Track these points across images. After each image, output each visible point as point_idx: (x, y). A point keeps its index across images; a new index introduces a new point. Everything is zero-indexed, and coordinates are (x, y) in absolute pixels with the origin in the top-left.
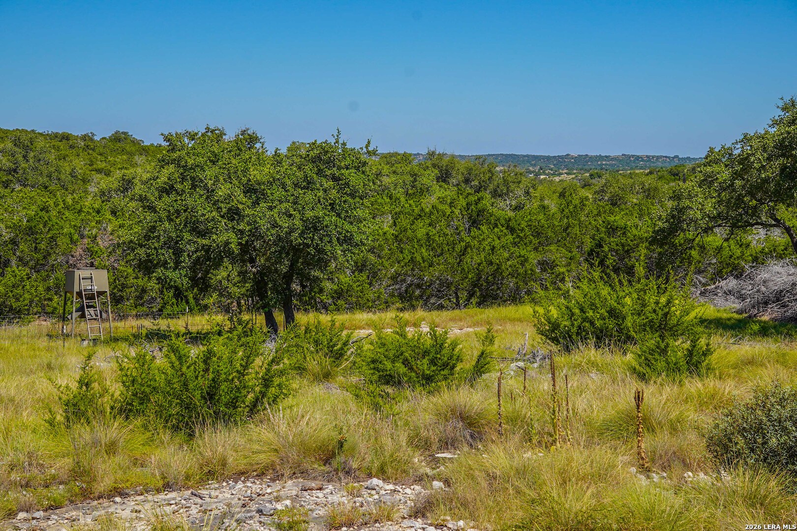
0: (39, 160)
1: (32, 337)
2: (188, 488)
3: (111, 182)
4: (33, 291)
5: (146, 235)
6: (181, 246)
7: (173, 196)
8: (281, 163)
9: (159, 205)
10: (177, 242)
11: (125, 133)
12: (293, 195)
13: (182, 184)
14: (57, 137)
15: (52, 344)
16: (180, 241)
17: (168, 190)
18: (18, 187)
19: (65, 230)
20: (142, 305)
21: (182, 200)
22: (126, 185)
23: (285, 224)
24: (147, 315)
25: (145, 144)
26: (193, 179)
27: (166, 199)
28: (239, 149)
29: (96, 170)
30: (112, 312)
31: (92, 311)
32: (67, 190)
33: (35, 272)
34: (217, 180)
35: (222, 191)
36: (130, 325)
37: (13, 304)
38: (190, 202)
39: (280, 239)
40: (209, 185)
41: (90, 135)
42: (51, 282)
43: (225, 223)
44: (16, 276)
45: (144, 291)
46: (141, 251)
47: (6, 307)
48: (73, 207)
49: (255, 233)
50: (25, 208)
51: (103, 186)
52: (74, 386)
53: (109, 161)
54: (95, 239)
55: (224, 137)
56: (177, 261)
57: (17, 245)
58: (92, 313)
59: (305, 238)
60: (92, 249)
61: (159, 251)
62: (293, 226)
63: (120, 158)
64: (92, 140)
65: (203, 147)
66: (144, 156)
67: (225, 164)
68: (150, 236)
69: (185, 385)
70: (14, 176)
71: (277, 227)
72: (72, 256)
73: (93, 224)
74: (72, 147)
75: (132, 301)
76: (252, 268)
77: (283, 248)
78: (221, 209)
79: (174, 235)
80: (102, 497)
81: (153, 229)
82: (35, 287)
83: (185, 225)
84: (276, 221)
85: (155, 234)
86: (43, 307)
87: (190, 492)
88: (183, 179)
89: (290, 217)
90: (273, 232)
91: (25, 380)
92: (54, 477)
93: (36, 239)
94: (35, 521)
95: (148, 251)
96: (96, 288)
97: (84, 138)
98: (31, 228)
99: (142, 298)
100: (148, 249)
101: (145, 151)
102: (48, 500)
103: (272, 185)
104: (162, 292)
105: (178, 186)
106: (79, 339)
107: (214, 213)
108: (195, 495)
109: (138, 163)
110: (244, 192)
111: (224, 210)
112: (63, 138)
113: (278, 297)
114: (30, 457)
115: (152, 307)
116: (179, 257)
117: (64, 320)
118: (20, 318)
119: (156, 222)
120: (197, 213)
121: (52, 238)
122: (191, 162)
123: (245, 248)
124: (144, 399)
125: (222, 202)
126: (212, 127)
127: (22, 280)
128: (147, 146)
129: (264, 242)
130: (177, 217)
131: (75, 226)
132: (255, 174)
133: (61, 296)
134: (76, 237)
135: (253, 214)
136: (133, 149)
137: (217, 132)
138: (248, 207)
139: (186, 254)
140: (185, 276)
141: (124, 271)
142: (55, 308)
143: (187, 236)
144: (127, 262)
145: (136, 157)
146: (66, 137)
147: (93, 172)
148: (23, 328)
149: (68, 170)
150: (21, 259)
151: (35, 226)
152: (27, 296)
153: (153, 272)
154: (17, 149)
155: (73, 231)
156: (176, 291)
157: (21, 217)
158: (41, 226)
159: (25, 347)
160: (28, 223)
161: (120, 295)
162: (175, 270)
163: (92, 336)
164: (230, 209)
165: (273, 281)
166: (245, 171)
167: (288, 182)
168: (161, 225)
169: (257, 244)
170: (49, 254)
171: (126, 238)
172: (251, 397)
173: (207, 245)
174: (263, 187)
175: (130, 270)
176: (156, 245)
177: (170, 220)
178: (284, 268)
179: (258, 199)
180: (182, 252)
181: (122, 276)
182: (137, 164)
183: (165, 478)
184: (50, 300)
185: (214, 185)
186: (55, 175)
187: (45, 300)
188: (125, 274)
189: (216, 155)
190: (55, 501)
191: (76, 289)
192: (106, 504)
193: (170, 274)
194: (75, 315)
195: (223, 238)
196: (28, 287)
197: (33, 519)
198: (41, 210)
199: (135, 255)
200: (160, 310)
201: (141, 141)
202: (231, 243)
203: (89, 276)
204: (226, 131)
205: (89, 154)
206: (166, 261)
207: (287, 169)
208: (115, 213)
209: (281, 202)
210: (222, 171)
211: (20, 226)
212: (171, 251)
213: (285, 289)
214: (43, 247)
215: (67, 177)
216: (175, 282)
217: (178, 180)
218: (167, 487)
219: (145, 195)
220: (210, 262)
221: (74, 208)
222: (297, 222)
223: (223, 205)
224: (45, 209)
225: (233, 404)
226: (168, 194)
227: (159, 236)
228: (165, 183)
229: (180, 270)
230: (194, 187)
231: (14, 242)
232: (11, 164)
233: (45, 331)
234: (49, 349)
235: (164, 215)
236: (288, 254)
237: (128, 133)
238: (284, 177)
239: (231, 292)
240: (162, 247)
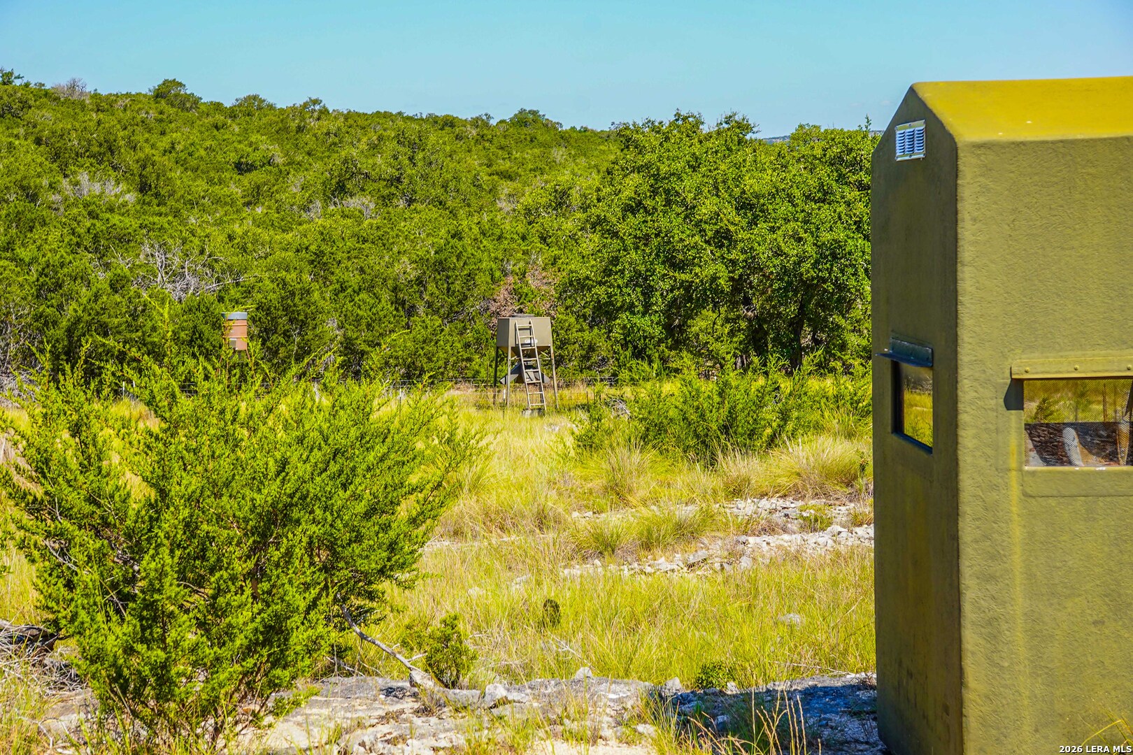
0: (431, 163)
3: (536, 194)
4: (448, 348)
5: (606, 269)
6: (652, 283)
7: (640, 216)
8: (786, 167)
9: (623, 228)
10: (646, 278)
11: (533, 113)
12: (803, 211)
13: (654, 199)
14: (437, 122)
16: (651, 276)
17: (633, 207)
18: (402, 204)
19: (484, 264)
20: (589, 368)
21: (654, 221)
22: (560, 198)
23: (792, 250)
25: (564, 128)
26: (667, 192)
27: (631, 219)
28: (730, 149)
31: (531, 372)
33: (448, 322)
34: (699, 192)
35: (706, 209)
36: (578, 394)
37: (425, 366)
38: (663, 223)
39: (785, 271)
40: (688, 200)
41: (484, 117)
42: (469, 336)
43: (711, 252)
44: (427, 327)
46: (600, 291)
47: (415, 370)
49: (753, 266)
50: (430, 234)
53: (515, 158)
54: (524, 277)
55: (701, 127)
56: (646, 303)
57: (424, 286)
58: (532, 375)
59: (820, 270)
60: (520, 290)
61: (624, 290)
62: (804, 253)
63: (529, 154)
64: (486, 124)
65: (679, 148)
66: (565, 149)
67: (710, 171)
68: (611, 270)
70: (397, 187)
71: (782, 256)
72: (495, 300)
73: (520, 255)
74: (459, 138)
75: (575, 363)
76: (748, 311)
77: (790, 283)
78: (705, 231)
79: (642, 268)
81: (615, 260)
82: (450, 344)
83: (658, 256)
84: (779, 248)
85: (619, 267)
86: (461, 370)
88: (655, 192)
89: (800, 242)
90: (777, 262)
93: (449, 277)
95: (610, 290)
96: (536, 341)
97: (476, 122)
98: (441, 263)
99: (589, 359)
100: (609, 287)
101: (564, 139)
103: (775, 198)
105: (649, 203)
106: (517, 409)
107: (697, 238)
110: (736, 208)
111: (710, 234)
112: (446, 124)
116: (649, 298)
117: (495, 385)
119: (619, 251)
120: (673, 238)
121: (469, 275)
122: (664, 169)
123: (738, 284)
125: (706, 223)
126: (684, 113)
127: (434, 333)
129: (764, 275)
130: (645, 244)
131: (496, 258)
132: (751, 184)
134: (498, 274)
135: (750, 238)
136: (548, 137)
137: (690, 119)
138: (742, 228)
139: (658, 294)
140: (657, 324)
141: (566, 320)
143: (660, 269)
145: (553, 151)
146: (449, 123)
150: (430, 305)
151: (446, 260)
153: (616, 318)
154: (401, 148)
155: (493, 266)
156: (635, 349)
157: (427, 246)
158: (454, 259)
160: (437, 256)
162: (644, 314)
163: (533, 406)
164: (717, 232)
165: (776, 329)
166: (738, 179)
167: (797, 193)
168: (625, 256)
169: (755, 279)
170: (466, 298)
173: (687, 281)
174: (762, 201)
176: (620, 282)
177: (637, 248)
178: (792, 309)
179: (755, 218)
180: (653, 291)
181: (562, 328)
182: (557, 163)
184: (469, 360)
185: (695, 199)
186: (452, 185)
187: (464, 360)
188: (567, 325)
189: (697, 158)
191: (511, 343)
193: (636, 320)
194: (511, 378)
195: (709, 271)
196: (442, 343)
198: (453, 237)
200: (615, 375)
201: (557, 123)
202: (720, 278)
203: (527, 325)
204: (705, 118)
205: (484, 148)
206: (633, 303)
207: (795, 175)
208: (546, 240)
209: (787, 220)
210: (706, 180)
211: (428, 259)
212: (639, 290)
213: (793, 340)
214: (458, 288)
215: (469, 187)
216: (644, 331)
217: (648, 194)
219: (605, 216)
220: (692, 304)
222: (810, 249)
223: (707, 227)
224: (457, 235)
227: (624, 270)
228: (630, 199)
229: (650, 315)
230: (668, 203)
231: (420, 282)
232: (394, 171)
233: (470, 401)
235: (629, 241)
236: (796, 292)
237: (538, 112)
238: (792, 186)
240: (627, 284)
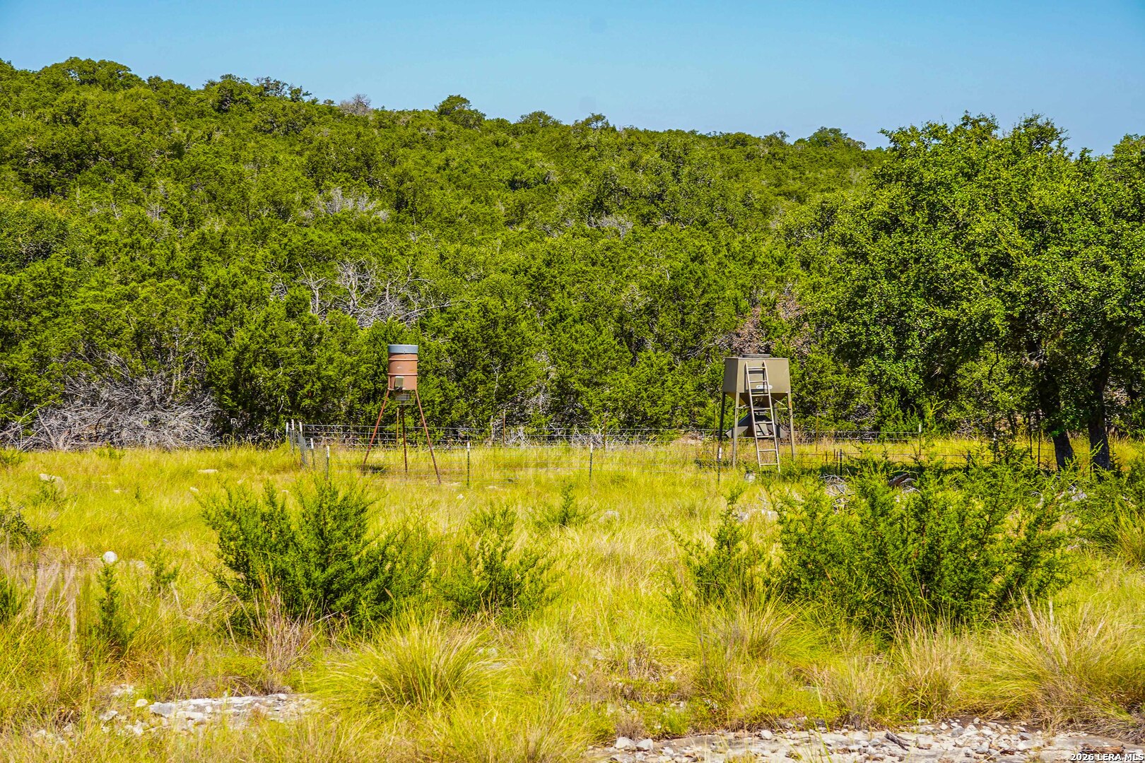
0: (697, 179)
1: (674, 463)
2: (882, 727)
3: (804, 214)
4: (677, 390)
5: (849, 302)
6: (908, 320)
7: (897, 236)
8: (1090, 175)
9: (874, 250)
10: (901, 314)
11: (835, 131)
12: (1110, 232)
13: (913, 214)
14: (728, 141)
15: (701, 476)
16: (907, 311)
17: (888, 225)
18: (663, 224)
19: (728, 292)
20: (846, 418)
21: (912, 243)
22: (827, 216)
23: (1093, 282)
24: (854, 435)
25: (868, 148)
26: (932, 206)
27: (884, 240)
28: (1017, 154)
29: (785, 194)
30: (796, 429)
31: (763, 425)
32: (736, 226)
33: (681, 359)
34: (973, 205)
35: (981, 227)
36: (824, 451)
37: (648, 410)
38: (925, 245)
39: (1083, 309)
40: (960, 216)
41: (779, 136)
42: (705, 378)
43: (984, 281)
44: (652, 366)
45: (850, 395)
46: (841, 329)
47: (637, 415)
48: (741, 255)
49: (1039, 300)
50: (669, 257)
51: (790, 219)
52: (710, 544)
53: (807, 178)
54: (774, 308)
55: (994, 132)
56: (900, 345)
57: (655, 316)
58: (765, 428)
59: (1130, 309)
60: (768, 324)
61: (871, 328)
62: (1109, 286)
63: (824, 173)
64: (781, 144)
65: (951, 151)
66: (864, 170)
67: (989, 179)
68: (856, 303)
69: (882, 553)
70: (657, 205)
71: (1079, 289)
72: (738, 335)
73: (772, 282)
74: (749, 157)
75: (829, 411)
76: (1031, 360)
77: (1089, 325)
78: (979, 256)
79: (895, 301)
80: (742, 727)
81: (862, 291)
82: (680, 385)
83: (916, 286)
84: (1076, 278)
85: (865, 300)
86: (692, 415)
87: (883, 734)
88: (915, 207)
89: (1104, 271)
90: (1071, 297)
91: (651, 532)
92: (672, 688)
93: (684, 307)
94: (640, 754)
95: (853, 328)
96: (770, 387)
97: (770, 141)
98: (676, 290)
99: (846, 407)
100: (852, 324)
101: (866, 159)
102: (662, 723)
103: (1073, 214)
104: (879, 398)
105: (907, 219)
106: (743, 469)
107: (966, 264)
108: (893, 740)
109: (854, 182)
110: (1020, 228)
111: (984, 259)
112: (737, 142)
113: (1077, 411)
114: (639, 653)
115: (862, 423)
116: (905, 339)
117: (720, 439)
118: (657, 432)
119: (866, 279)
120: (937, 264)
121: (707, 305)
122: (929, 176)
123: (1018, 325)
124: (816, 573)
125: (980, 245)
126: (974, 116)
127: (661, 372)
128: (869, 152)
129: (1054, 314)
130: (902, 272)
131: (743, 286)
132: (1043, 195)
133: (719, 399)
134: (744, 304)
135: (1036, 266)
136: (847, 157)
137: (982, 124)
138: (1026, 252)
139: (916, 334)
140: (914, 371)
141: (819, 361)
142: (710, 419)
143: (918, 303)
144: (823, 346)
145: (851, 171)
146: (741, 141)
147: (779, 198)
148: (662, 448)
149: (740, 194)
150: (660, 339)
151: (682, 286)
153: (861, 364)
154: (664, 163)
155: (739, 294)
156: (902, 397)
157: (662, 271)
158: (691, 286)
159: (661, 478)
160: (672, 282)
161: (811, 401)
162: (896, 359)
163: (763, 466)
164: (993, 258)
165: (1070, 382)
166: (1024, 191)
167: (1103, 208)
168: (874, 285)
169: (1041, 319)
170: (703, 332)
171: (819, 307)
172: (998, 581)
173: (951, 320)
174: (1054, 218)
175: (827, 361)
176: (866, 318)
177: (890, 276)
178: (1091, 361)
179: (1045, 240)
180: (909, 330)
181: (815, 370)
182: (851, 183)
183: (843, 706)
184: (703, 405)
185: (969, 216)
186: (718, 204)
187: (695, 405)
188: (820, 365)
189: (973, 164)
190: (671, 726)
191: (740, 389)
192: (746, 740)
193: (886, 366)
194: (739, 431)
195: (976, 309)
196: (670, 384)
197: (639, 749)
198: (693, 260)
199: (832, 334)
200: (876, 428)
201: (861, 143)
202: (994, 316)
203: (760, 368)
204: (999, 121)
205: (775, 167)
206: (883, 344)
207: (1101, 185)
208: (808, 266)
209: (1087, 244)
210: (982, 191)
211: (661, 286)
212: (890, 328)
213: (1093, 398)
214: (694, 319)
215: (736, 206)
216: (896, 380)
217: (906, 208)
218: (845, 721)
219: (851, 235)
220: (957, 348)
221: (743, 257)
222: (1117, 281)
223: (981, 250)
224: (698, 258)
225: (967, 591)
226: (889, 233)
227: (872, 303)
228: (885, 214)
229: (905, 360)
230: (933, 220)
231: (651, 311)
232: (655, 187)
233: (692, 455)
234: (696, 485)
235: (880, 267)
236: (1097, 336)
237: (840, 130)
238: (1096, 200)
239: (997, 402)
240: (876, 321)
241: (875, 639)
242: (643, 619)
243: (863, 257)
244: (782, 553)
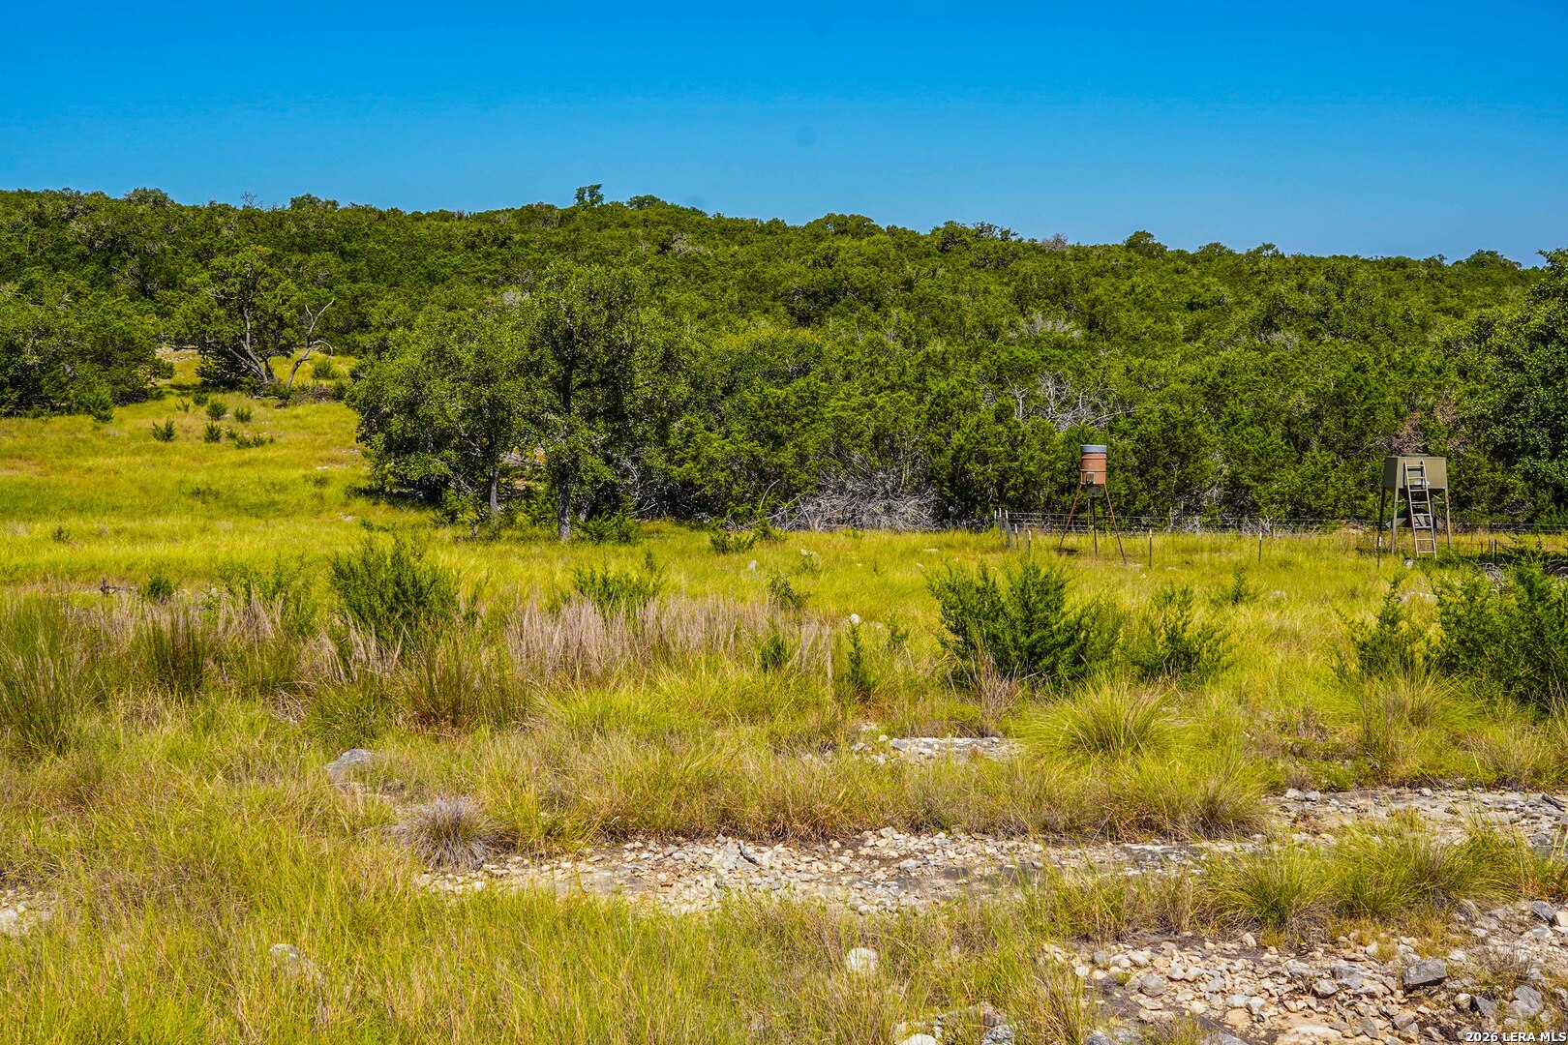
0: (1360, 298)
1: (1336, 550)
2: (1538, 790)
3: (1463, 327)
4: (1339, 485)
5: (1506, 407)
7: (1553, 346)
9: (1530, 360)
10: (1557, 417)
11: (1491, 254)
14: (1389, 264)
15: (1361, 562)
17: (1545, 337)
18: (1327, 338)
19: (1388, 398)
20: (1501, 511)
22: (1484, 330)
24: (1508, 527)
25: (1524, 268)
27: (1541, 351)
29: (1442, 310)
30: (1452, 521)
31: (1421, 516)
32: (1396, 340)
33: (1344, 457)
36: (1479, 541)
37: (1312, 503)
41: (1437, 258)
42: (1366, 474)
44: (1317, 464)
45: (1504, 490)
46: (1498, 432)
47: (1302, 507)
48: (1401, 366)
50: (1332, 368)
51: (1448, 332)
52: (1373, 622)
53: (1464, 296)
54: (1432, 412)
57: (1320, 420)
58: (1422, 520)
60: (1426, 427)
61: (1527, 430)
63: (1480, 291)
64: (1439, 265)
66: (1520, 287)
68: (1512, 408)
69: (1539, 634)
70: (1322, 322)
72: (1397, 437)
73: (1430, 389)
74: (1409, 278)
75: (1484, 505)
79: (1551, 406)
80: (1403, 785)
81: (1518, 397)
82: (1342, 481)
85: (1521, 405)
86: (1353, 508)
87: (1540, 795)
91: (1316, 611)
92: (1337, 748)
93: (1347, 412)
94: (1309, 803)
95: (1509, 430)
96: (1428, 483)
97: (1428, 263)
98: (1339, 396)
99: (1500, 501)
100: (1509, 427)
101: (1522, 278)
102: (1328, 777)
104: (1533, 493)
106: (1401, 556)
108: (1549, 802)
109: (1510, 298)
112: (1398, 265)
114: (1307, 716)
115: (1516, 516)
116: (1560, 440)
117: (1380, 529)
118: (1321, 522)
119: (1523, 386)
121: (1368, 410)
124: (1474, 650)
127: (1325, 469)
128: (1525, 271)
130: (1558, 379)
131: (1402, 393)
133: (1378, 493)
134: (1403, 408)
136: (1504, 277)
141: (1474, 460)
142: (1370, 511)
144: (1479, 447)
145: (1507, 289)
146: (1401, 264)
147: (1438, 314)
148: (1325, 537)
149: (1400, 311)
150: (1324, 440)
151: (1345, 393)
152: (1331, 492)
153: (1516, 462)
154: (1329, 284)
155: (1399, 400)
157: (1327, 379)
158: (1354, 393)
159: (1324, 563)
160: (1336, 390)
161: (1467, 496)
162: (1551, 459)
163: (1420, 553)
168: (1531, 392)
170: (1364, 434)
171: (1476, 411)
175: (1483, 460)
176: (1522, 421)
177: (1546, 382)
181: (1470, 468)
182: (1507, 299)
183: (1501, 769)
184: (1364, 498)
186: (1379, 320)
187: (1357, 498)
188: (1476, 464)
190: (1337, 781)
191: (1399, 485)
192: (1408, 796)
193: (1542, 465)
194: (1397, 522)
196: (1333, 480)
197: (1307, 800)
198: (1355, 370)
199: (1488, 436)
200: (1530, 520)
201: (1516, 263)
203: (1418, 466)
205: (1433, 287)
206: (1538, 445)
208: (1465, 374)
211: (1325, 393)
212: (1546, 431)
214: (1355, 422)
215: (1396, 321)
216: (1551, 478)
218: (1501, 783)
219: (1508, 346)
221: (1403, 367)
224: (1360, 368)
226: (1545, 344)
227: (1528, 407)
228: (1541, 327)
229: (1560, 460)
231: (1316, 415)
232: (1320, 306)
233: (1353, 543)
234: (1357, 569)
235: (1536, 375)
237: (1496, 252)
240: (1531, 424)
241: (1531, 709)
242: (1308, 686)
243: (1520, 367)
244: (1441, 631)
